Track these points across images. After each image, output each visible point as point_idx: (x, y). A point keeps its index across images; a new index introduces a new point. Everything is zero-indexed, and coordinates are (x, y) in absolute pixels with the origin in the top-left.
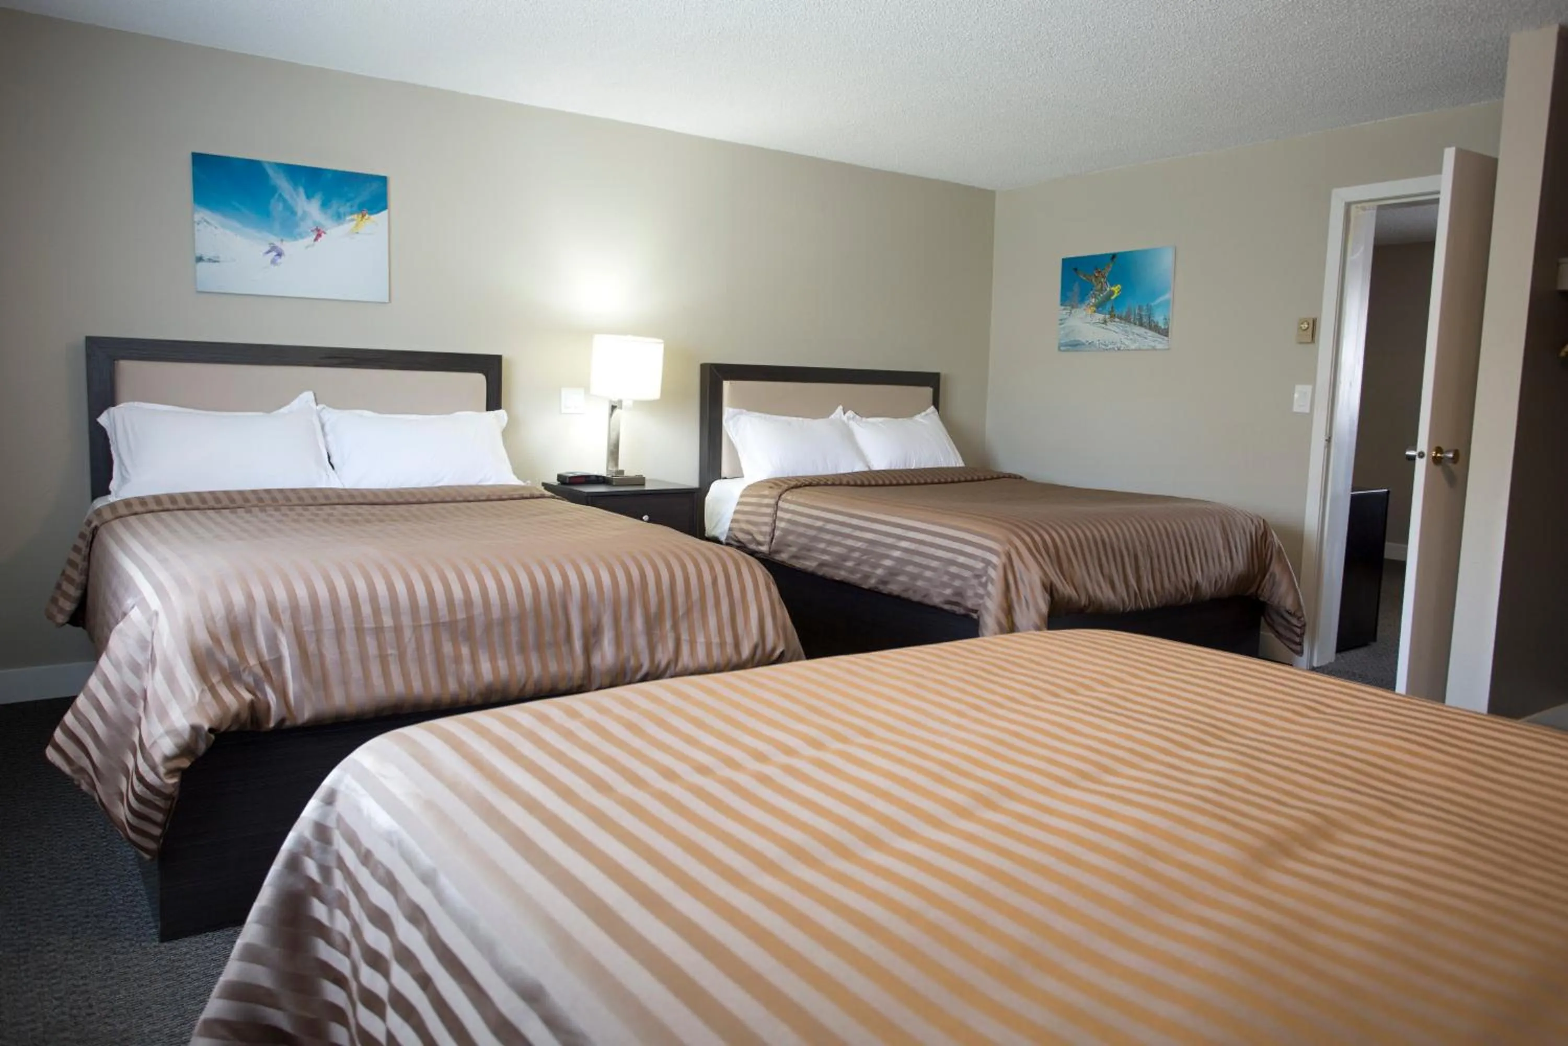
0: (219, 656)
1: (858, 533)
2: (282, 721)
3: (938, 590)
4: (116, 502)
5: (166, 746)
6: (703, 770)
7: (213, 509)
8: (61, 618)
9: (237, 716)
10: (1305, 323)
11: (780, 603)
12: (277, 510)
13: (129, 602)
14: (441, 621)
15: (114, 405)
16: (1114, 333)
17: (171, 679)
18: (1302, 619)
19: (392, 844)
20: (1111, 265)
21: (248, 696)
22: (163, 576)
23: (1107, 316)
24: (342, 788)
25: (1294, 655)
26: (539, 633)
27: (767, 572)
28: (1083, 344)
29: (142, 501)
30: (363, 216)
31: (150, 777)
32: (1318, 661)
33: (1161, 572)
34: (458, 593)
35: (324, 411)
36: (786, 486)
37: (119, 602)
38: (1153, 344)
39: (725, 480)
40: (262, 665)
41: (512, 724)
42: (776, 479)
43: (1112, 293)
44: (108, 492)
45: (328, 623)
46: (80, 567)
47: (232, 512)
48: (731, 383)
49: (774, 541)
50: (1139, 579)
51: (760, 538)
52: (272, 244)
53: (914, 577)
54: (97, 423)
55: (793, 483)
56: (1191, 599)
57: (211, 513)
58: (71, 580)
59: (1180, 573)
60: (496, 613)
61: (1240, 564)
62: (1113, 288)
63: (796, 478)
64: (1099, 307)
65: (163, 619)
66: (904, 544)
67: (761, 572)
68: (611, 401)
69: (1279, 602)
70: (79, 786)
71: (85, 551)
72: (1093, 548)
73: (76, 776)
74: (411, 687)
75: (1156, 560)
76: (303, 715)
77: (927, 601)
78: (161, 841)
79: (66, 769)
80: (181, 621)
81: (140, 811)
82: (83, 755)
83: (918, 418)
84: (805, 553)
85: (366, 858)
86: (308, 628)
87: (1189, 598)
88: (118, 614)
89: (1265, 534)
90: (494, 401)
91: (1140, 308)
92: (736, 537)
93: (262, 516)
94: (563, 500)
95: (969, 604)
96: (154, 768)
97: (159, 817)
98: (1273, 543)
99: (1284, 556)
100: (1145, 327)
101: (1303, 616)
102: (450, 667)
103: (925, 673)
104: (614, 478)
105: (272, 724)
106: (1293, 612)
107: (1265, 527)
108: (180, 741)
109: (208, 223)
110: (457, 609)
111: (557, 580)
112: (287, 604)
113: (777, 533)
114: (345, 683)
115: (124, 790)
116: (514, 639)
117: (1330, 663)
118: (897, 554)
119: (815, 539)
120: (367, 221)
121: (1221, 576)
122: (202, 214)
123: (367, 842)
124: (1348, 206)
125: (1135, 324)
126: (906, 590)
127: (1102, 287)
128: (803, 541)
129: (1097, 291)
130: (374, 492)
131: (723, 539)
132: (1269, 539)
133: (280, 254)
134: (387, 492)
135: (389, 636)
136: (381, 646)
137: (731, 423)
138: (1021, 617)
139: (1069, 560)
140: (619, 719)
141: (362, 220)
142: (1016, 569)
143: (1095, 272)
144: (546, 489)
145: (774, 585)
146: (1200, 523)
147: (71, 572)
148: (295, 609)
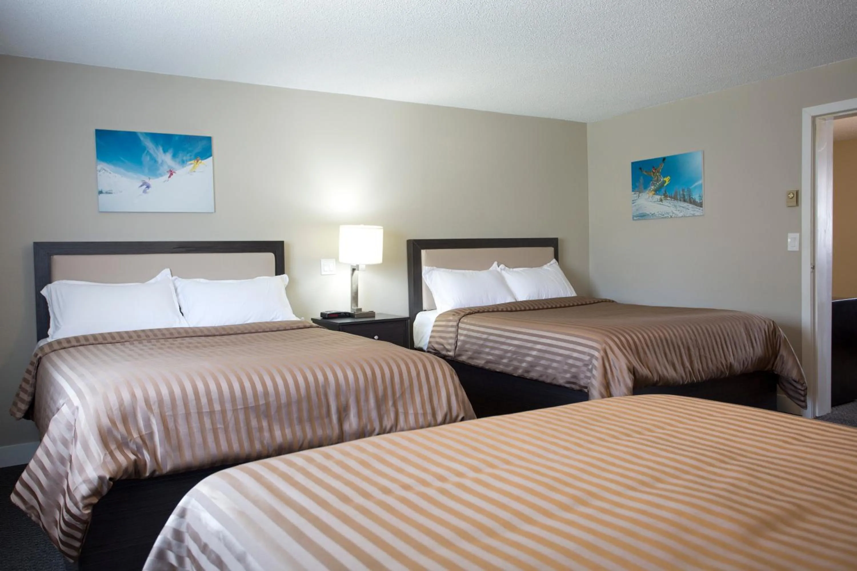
0: (115, 433)
1: (509, 341)
2: (154, 472)
3: (562, 375)
4: (53, 341)
5: (84, 490)
6: (407, 487)
7: (111, 343)
8: (19, 415)
9: (126, 470)
10: (791, 194)
11: (460, 387)
12: (150, 342)
13: (61, 402)
14: (250, 405)
15: (50, 282)
16: (668, 207)
17: (86, 448)
18: (804, 385)
19: (219, 539)
20: (663, 164)
21: (133, 457)
22: (81, 385)
23: (663, 197)
24: (189, 507)
25: (802, 409)
26: (310, 410)
27: (451, 367)
28: (648, 215)
29: (68, 340)
30: (197, 161)
31: (74, 510)
32: (819, 412)
33: (706, 357)
34: (259, 388)
35: (177, 280)
36: (463, 314)
37: (55, 402)
38: (692, 212)
39: (425, 312)
40: (141, 437)
41: (291, 464)
42: (456, 309)
43: (664, 182)
44: (47, 336)
45: (181, 410)
46: (31, 382)
47: (122, 345)
48: (426, 251)
49: (457, 349)
50: (691, 363)
51: (448, 347)
52: (144, 181)
53: (546, 367)
54: (41, 294)
55: (468, 312)
56: (728, 374)
57: (109, 346)
58: (25, 391)
59: (718, 356)
60: (284, 399)
61: (759, 350)
62: (665, 179)
63: (469, 308)
64: (657, 191)
65: (81, 410)
66: (539, 347)
67: (447, 368)
68: (352, 266)
69: (787, 374)
70: (30, 518)
71: (33, 372)
72: (660, 345)
73: (28, 512)
74: (232, 447)
75: (702, 350)
76: (167, 468)
77: (555, 382)
78: (80, 550)
79: (22, 507)
80: (92, 411)
81: (67, 531)
82: (32, 497)
83: (545, 267)
84: (476, 355)
85: (204, 548)
86: (168, 413)
87: (726, 374)
88: (54, 409)
89: (775, 330)
90: (280, 270)
91: (683, 190)
92: (434, 347)
93: (140, 346)
94: (324, 328)
95: (582, 383)
96: (76, 504)
97: (79, 535)
98: (780, 336)
99: (788, 344)
100: (687, 202)
101: (804, 383)
102: (256, 435)
103: (547, 425)
104: (356, 313)
105: (147, 474)
106: (797, 380)
107: (773, 324)
108: (92, 486)
109: (105, 170)
110: (260, 398)
111: (321, 378)
112: (156, 399)
113: (459, 343)
114: (192, 446)
115: (58, 519)
116: (295, 415)
117: (828, 414)
118: (534, 353)
119: (482, 346)
120: (200, 164)
121: (746, 359)
122: (102, 165)
123: (204, 539)
124: (814, 118)
125: (681, 200)
126: (541, 376)
127: (658, 179)
128: (475, 347)
129: (654, 181)
130: (207, 329)
131: (425, 348)
132: (777, 333)
133: (148, 187)
134: (216, 328)
135: (218, 417)
136: (213, 423)
137: (427, 276)
138: (614, 389)
139: (645, 353)
140: (356, 459)
141: (197, 164)
142: (610, 359)
143: (652, 169)
144: (313, 322)
145: (456, 375)
146: (730, 324)
147: (24, 385)
148: (161, 402)
